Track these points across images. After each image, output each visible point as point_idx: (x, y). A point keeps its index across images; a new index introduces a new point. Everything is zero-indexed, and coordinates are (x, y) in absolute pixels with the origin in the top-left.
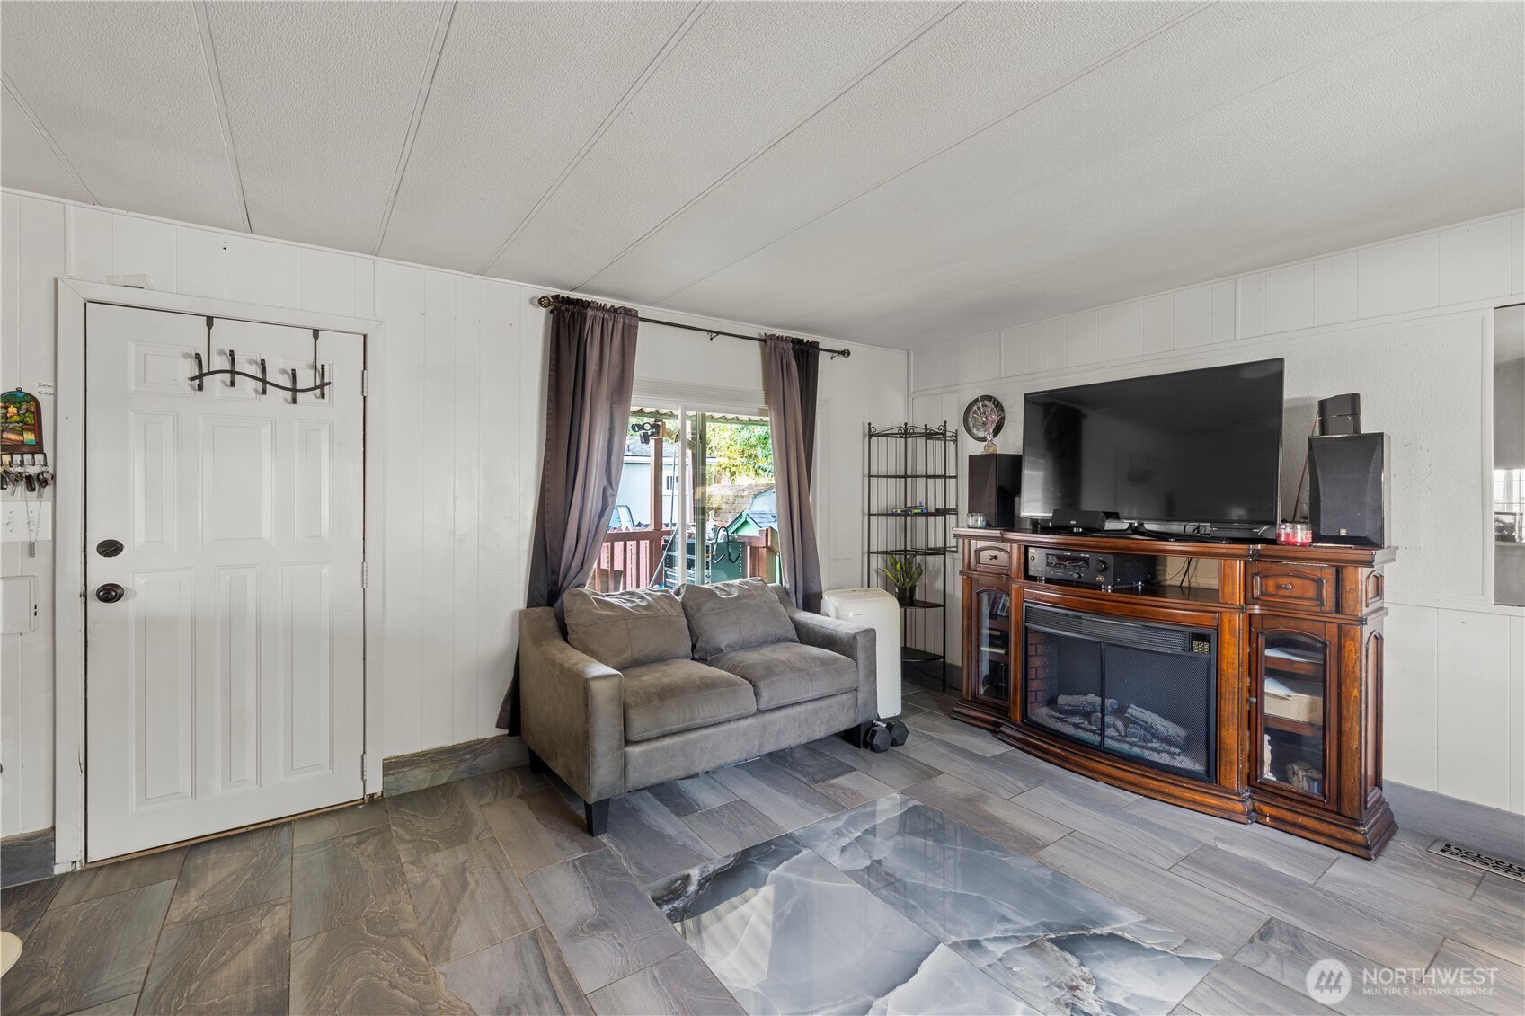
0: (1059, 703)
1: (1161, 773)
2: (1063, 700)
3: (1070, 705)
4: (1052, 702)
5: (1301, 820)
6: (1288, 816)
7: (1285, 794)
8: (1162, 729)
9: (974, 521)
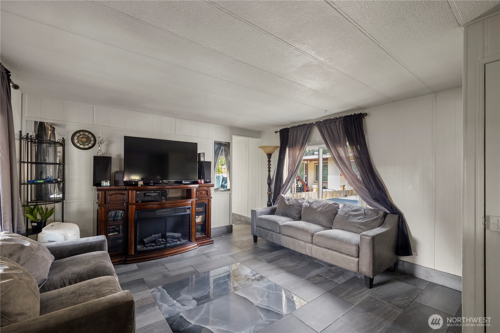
0: (145, 241)
1: (182, 246)
2: (146, 240)
3: (149, 241)
4: (142, 243)
5: (204, 241)
6: (202, 242)
7: (200, 238)
8: (176, 235)
9: (106, 184)
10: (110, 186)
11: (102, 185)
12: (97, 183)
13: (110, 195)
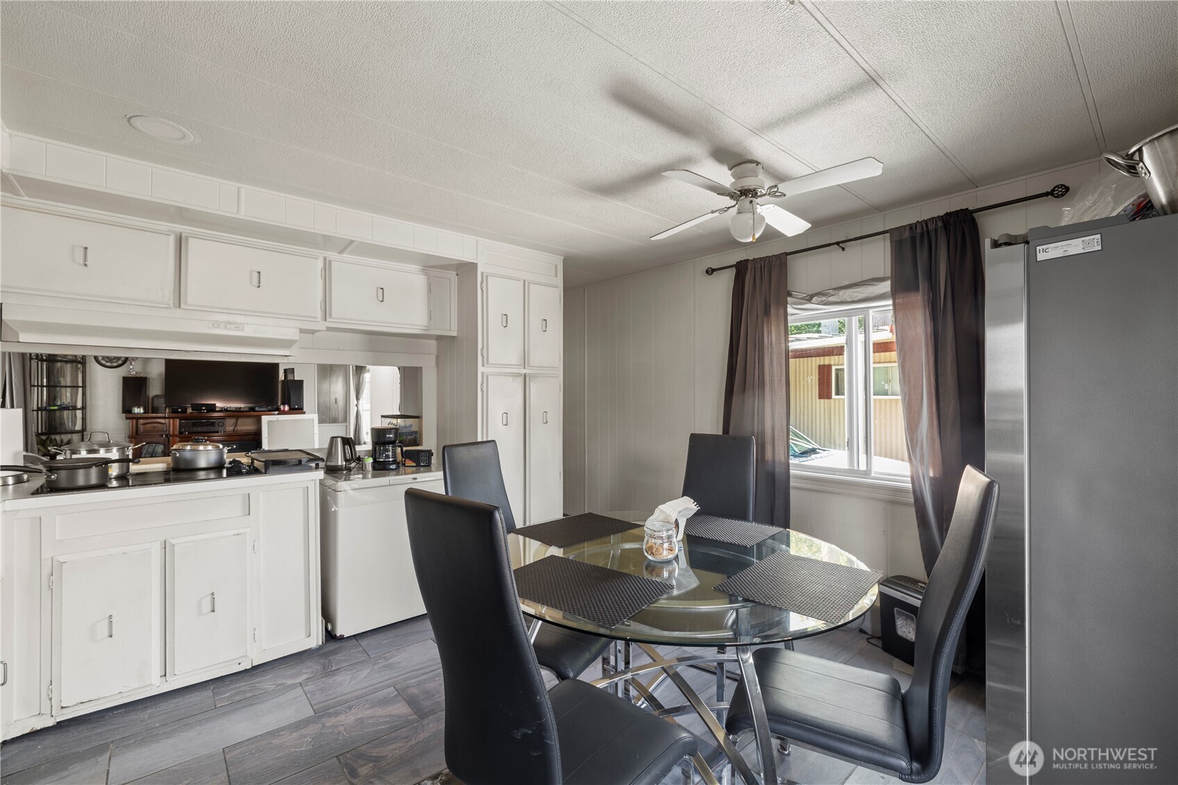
9: (138, 410)
10: (145, 413)
11: (133, 412)
12: (127, 410)
13: (144, 424)
